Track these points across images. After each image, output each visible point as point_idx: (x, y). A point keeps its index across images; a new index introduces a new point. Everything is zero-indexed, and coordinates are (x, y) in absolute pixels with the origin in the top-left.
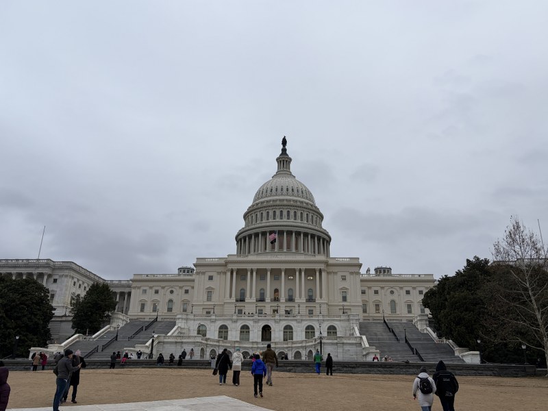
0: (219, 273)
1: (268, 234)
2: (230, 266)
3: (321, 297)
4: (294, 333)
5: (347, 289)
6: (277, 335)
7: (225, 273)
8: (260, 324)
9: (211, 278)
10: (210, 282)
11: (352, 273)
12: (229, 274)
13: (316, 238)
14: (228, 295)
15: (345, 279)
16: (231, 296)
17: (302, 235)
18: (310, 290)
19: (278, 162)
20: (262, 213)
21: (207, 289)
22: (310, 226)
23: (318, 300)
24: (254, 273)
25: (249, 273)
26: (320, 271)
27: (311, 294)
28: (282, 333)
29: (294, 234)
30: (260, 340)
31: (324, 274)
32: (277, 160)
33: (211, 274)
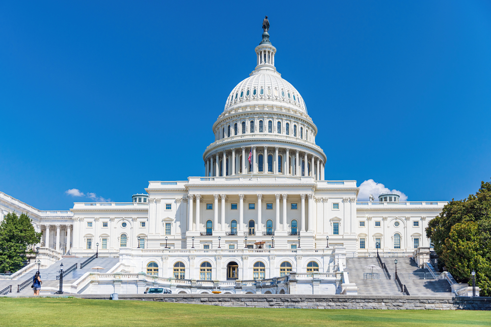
0: (179, 200)
1: (244, 151)
3: (307, 229)
4: (266, 270)
5: (340, 220)
6: (245, 273)
8: (224, 261)
9: (168, 207)
10: (169, 211)
11: (346, 200)
12: (191, 201)
13: (306, 157)
14: (191, 228)
15: (338, 208)
17: (288, 153)
18: (294, 221)
20: (236, 125)
21: (165, 220)
22: (298, 141)
23: (303, 233)
24: (223, 201)
25: (216, 201)
26: (307, 198)
27: (294, 226)
28: (252, 271)
29: (277, 152)
30: (225, 279)
31: (311, 202)
33: (169, 202)
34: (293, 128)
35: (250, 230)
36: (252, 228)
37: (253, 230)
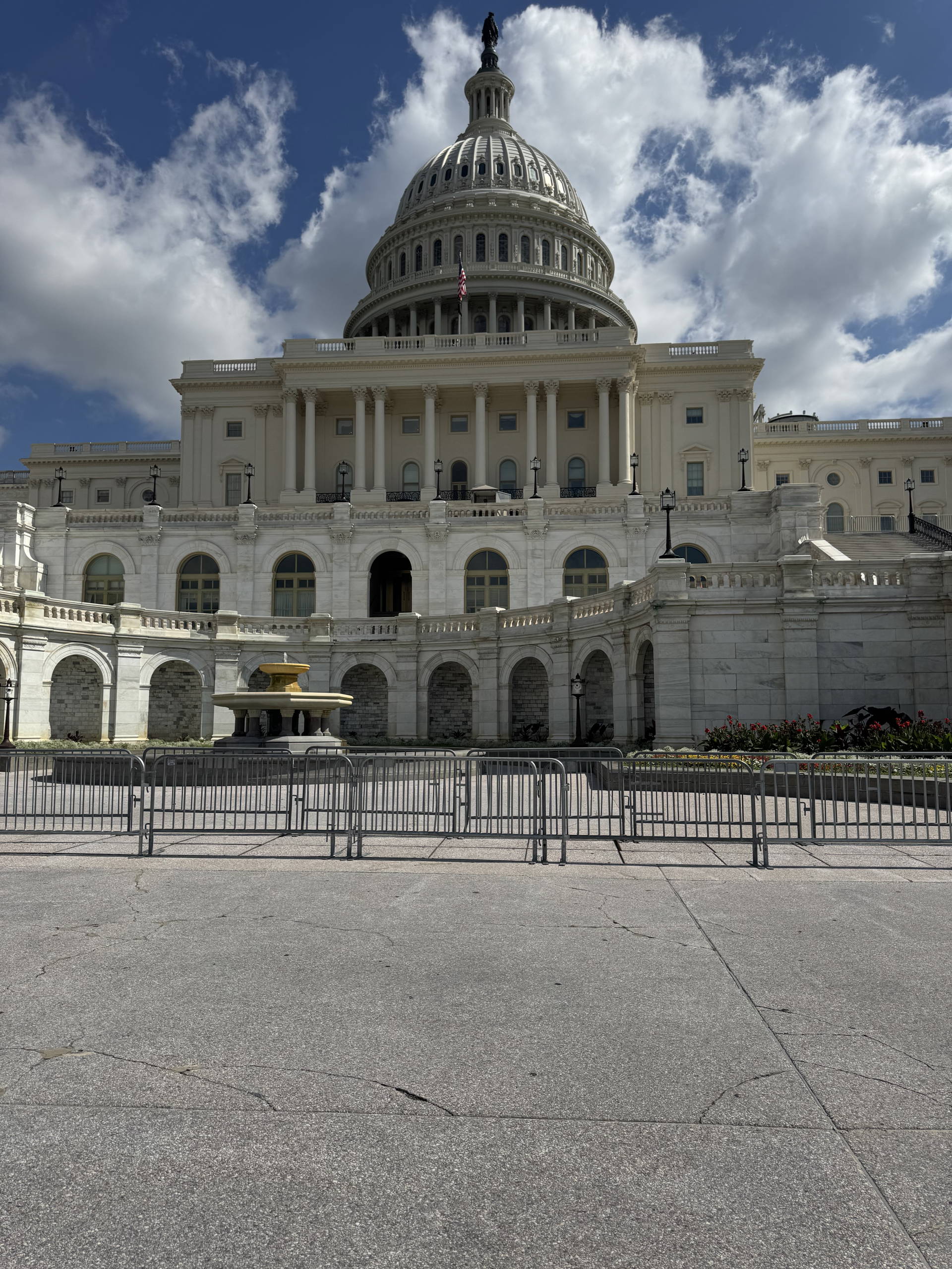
0: (263, 411)
1: (438, 309)
2: (294, 381)
3: (615, 478)
4: (512, 580)
5: (704, 453)
6: (436, 593)
7: (279, 411)
8: (357, 548)
9: (234, 430)
10: (235, 441)
11: (724, 396)
12: (290, 409)
14: (291, 482)
15: (699, 420)
16: (300, 486)
17: (548, 310)
18: (576, 462)
19: (470, 97)
20: (419, 248)
21: (225, 464)
22: (573, 281)
23: (604, 490)
24: (380, 406)
25: (360, 406)
26: (615, 388)
27: (576, 474)
28: (458, 584)
29: (521, 305)
30: (363, 612)
32: (467, 90)
33: (234, 415)
34: (558, 251)
35: (456, 487)
36: (459, 485)
37: (464, 487)
